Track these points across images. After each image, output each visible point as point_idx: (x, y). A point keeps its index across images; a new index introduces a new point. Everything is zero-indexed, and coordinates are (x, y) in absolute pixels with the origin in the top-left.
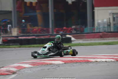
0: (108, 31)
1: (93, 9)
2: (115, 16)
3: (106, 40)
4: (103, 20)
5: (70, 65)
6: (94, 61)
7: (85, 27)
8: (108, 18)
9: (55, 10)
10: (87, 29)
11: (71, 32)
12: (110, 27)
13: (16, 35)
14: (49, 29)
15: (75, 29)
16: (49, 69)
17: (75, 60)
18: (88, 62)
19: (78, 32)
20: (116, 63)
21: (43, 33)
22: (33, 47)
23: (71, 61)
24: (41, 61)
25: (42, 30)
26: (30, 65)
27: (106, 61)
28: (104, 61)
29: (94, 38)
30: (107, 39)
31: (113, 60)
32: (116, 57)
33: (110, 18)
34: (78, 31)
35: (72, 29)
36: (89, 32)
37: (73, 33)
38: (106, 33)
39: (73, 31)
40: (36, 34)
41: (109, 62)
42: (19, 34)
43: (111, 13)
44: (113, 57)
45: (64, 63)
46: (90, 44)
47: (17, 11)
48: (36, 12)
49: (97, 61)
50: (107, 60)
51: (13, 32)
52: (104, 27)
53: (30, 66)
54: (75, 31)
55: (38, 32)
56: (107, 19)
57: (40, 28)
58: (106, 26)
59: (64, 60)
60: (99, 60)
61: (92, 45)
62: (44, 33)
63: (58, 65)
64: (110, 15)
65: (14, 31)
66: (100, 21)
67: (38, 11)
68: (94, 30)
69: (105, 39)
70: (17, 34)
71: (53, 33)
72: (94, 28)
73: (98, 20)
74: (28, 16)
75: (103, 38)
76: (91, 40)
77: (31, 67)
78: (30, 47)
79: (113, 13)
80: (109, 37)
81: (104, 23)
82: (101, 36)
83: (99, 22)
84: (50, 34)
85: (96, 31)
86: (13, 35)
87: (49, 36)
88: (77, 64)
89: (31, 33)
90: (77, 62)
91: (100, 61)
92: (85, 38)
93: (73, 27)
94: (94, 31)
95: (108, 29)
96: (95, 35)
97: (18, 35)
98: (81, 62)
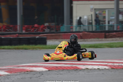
0: (88, 30)
1: (71, 3)
2: (97, 12)
5: (56, 73)
6: (84, 68)
7: (62, 25)
8: (90, 15)
9: (24, 3)
10: (64, 28)
11: (44, 31)
12: (92, 26)
14: (17, 26)
15: (49, 27)
16: (31, 78)
17: (61, 67)
18: (77, 69)
19: (52, 31)
20: (111, 71)
21: (8, 31)
23: (57, 67)
24: (18, 67)
25: (8, 27)
26: (5, 71)
27: (99, 69)
28: (96, 68)
30: (89, 40)
31: (107, 68)
33: (92, 15)
34: (53, 29)
35: (45, 27)
36: (65, 31)
37: (46, 32)
38: (86, 33)
39: (46, 30)
41: (102, 70)
43: (92, 9)
44: (106, 64)
45: (47, 70)
49: (87, 69)
50: (100, 67)
53: (6, 73)
54: (49, 30)
55: (2, 29)
57: (5, 24)
58: (87, 24)
59: (48, 66)
62: (10, 31)
63: (41, 73)
64: (91, 11)
68: (72, 29)
71: (22, 32)
72: (72, 27)
73: (77, 17)
75: (84, 39)
77: (8, 75)
79: (95, 9)
80: (91, 38)
84: (18, 32)
85: (74, 30)
87: (17, 34)
88: (65, 72)
90: (63, 69)
91: (92, 68)
92: (62, 39)
93: (46, 24)
94: (71, 30)
95: (88, 28)
98: (69, 69)
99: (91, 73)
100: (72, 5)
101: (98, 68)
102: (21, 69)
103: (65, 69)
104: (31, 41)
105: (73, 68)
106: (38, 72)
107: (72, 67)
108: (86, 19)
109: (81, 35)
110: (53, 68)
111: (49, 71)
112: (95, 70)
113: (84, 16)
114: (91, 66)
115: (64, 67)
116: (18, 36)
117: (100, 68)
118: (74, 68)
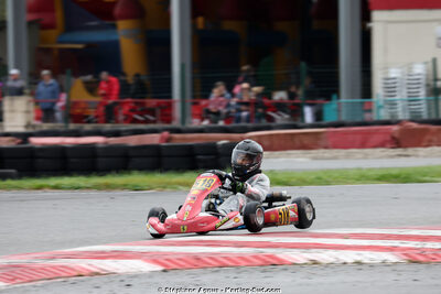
0: (429, 114)
1: (366, 17)
3: (417, 156)
4: (410, 66)
6: (303, 261)
8: (429, 59)
9: (200, 20)
10: (342, 106)
13: (21, 129)
14: (171, 103)
17: (212, 257)
18: (275, 264)
22: (56, 187)
23: (197, 258)
24: (53, 258)
25: (140, 109)
27: (359, 263)
28: (350, 260)
29: (363, 145)
30: (422, 151)
31: (391, 258)
32: (411, 244)
33: (434, 61)
38: (415, 125)
40: (108, 127)
41: (371, 266)
42: (34, 126)
44: (396, 243)
45: (160, 268)
46: (319, 178)
47: (30, 24)
48: (114, 27)
49: (315, 263)
50: (366, 257)
51: (7, 115)
52: (412, 100)
55: (121, 116)
56: (426, 63)
58: (422, 93)
60: (325, 256)
61: (328, 183)
63: (127, 281)
64: (439, 46)
65: (12, 111)
66: (394, 73)
67: (123, 25)
68: (370, 111)
69: (410, 151)
70: (28, 126)
71: (184, 122)
72: (370, 104)
73: (386, 68)
74: (80, 46)
75: (406, 147)
76: (347, 157)
78: (40, 188)
80: (429, 144)
81: (412, 83)
82: (393, 138)
83: (393, 75)
85: (375, 116)
86: (8, 129)
87: (166, 134)
88: (220, 276)
89: (89, 122)
90: (221, 264)
91: (332, 260)
92: (326, 148)
94: (367, 117)
96: (369, 133)
97: (30, 130)
98: (243, 263)
99: (315, 280)
100: (370, 25)
101: (359, 258)
102: (54, 267)
103: (230, 264)
104: (200, 157)
105: (260, 262)
106: (119, 275)
107: (255, 257)
108: (419, 74)
109: (396, 135)
110: (181, 263)
111: (164, 271)
112: (344, 267)
113: (412, 63)
114: (331, 252)
115: (225, 258)
116: (168, 140)
117: (366, 261)
118: (263, 260)
